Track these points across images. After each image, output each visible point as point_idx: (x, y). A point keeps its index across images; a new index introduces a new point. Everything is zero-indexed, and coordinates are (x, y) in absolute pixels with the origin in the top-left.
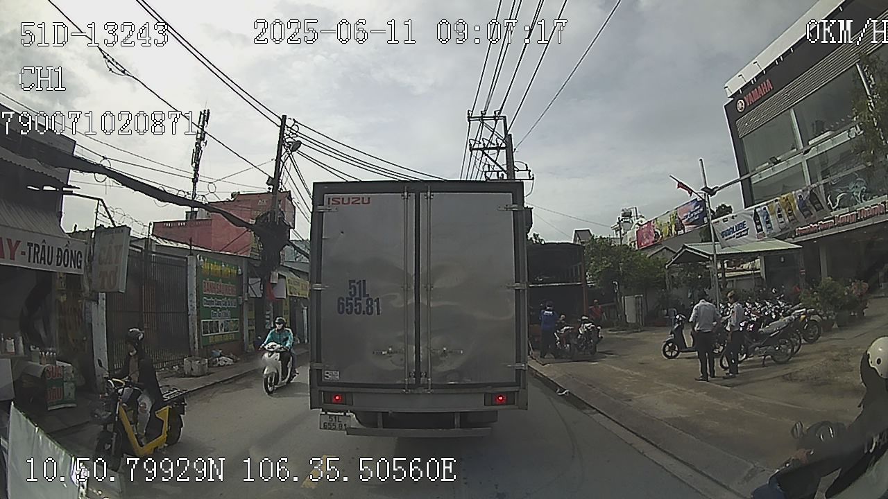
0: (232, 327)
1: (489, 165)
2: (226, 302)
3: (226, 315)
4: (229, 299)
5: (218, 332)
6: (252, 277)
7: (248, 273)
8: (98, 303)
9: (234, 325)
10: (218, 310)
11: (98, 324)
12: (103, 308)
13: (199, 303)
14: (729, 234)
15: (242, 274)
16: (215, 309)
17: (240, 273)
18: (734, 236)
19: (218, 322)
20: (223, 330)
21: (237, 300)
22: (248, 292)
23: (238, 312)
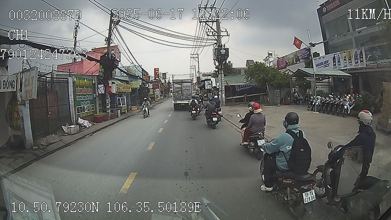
0: (91, 109)
1: (209, 29)
2: (88, 97)
3: (88, 103)
4: (89, 96)
5: (84, 111)
6: (100, 84)
7: (98, 83)
8: (25, 106)
9: (92, 108)
10: (84, 101)
11: (26, 116)
12: (28, 108)
13: (75, 99)
14: (321, 65)
15: (95, 83)
16: (83, 101)
17: (94, 83)
18: (323, 66)
19: (84, 107)
20: (87, 110)
21: (93, 96)
22: (98, 91)
23: (93, 101)
